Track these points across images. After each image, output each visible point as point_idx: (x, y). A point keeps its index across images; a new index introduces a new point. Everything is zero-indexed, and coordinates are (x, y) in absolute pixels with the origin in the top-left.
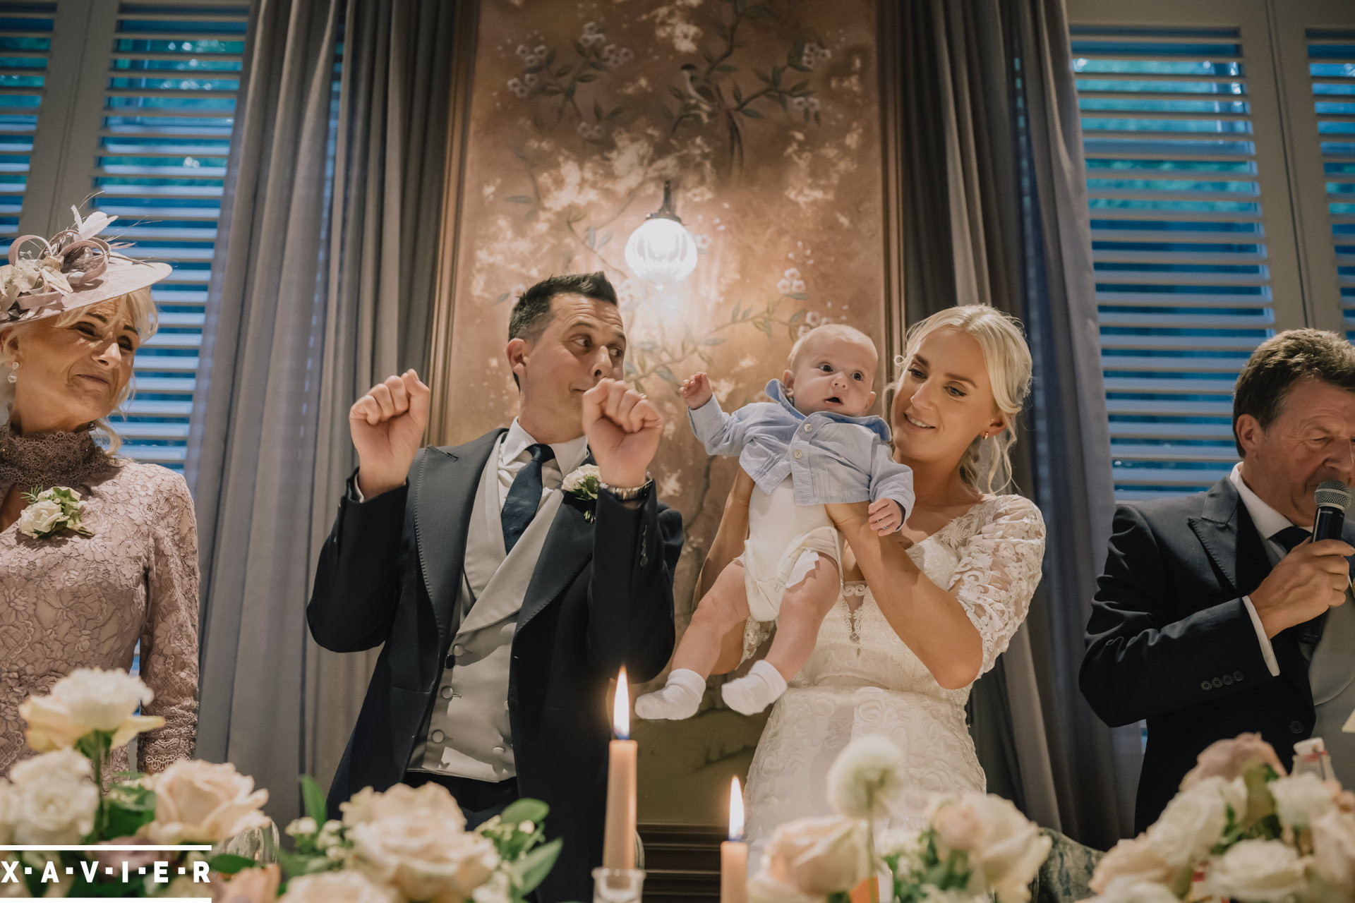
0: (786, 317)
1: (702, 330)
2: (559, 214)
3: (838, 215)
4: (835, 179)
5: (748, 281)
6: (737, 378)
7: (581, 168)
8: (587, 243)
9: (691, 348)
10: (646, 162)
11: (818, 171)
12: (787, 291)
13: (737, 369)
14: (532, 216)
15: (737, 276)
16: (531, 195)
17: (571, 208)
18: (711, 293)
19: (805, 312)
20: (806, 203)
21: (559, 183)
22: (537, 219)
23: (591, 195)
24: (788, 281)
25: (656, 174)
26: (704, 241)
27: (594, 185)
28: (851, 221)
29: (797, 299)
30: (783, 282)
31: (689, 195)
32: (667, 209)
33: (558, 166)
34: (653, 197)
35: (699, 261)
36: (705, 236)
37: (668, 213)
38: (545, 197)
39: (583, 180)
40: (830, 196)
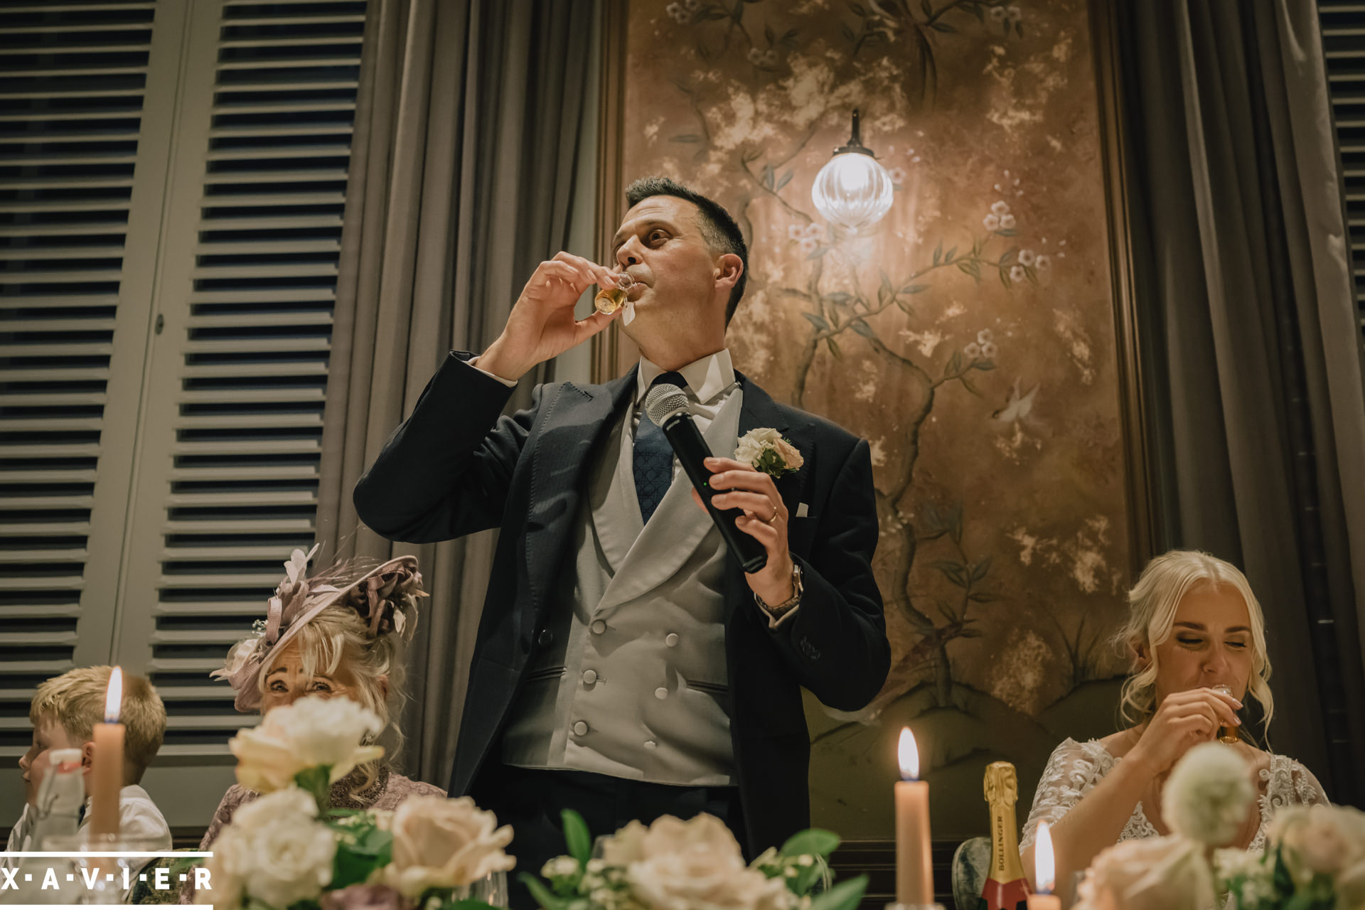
0: (995, 258)
1: (900, 276)
2: (731, 153)
3: (1049, 138)
4: (1043, 98)
5: (950, 218)
6: (944, 328)
7: (754, 100)
8: (765, 184)
9: (889, 297)
10: (826, 89)
11: (1024, 89)
12: (995, 227)
13: (943, 319)
14: (702, 156)
15: (937, 214)
16: (700, 133)
17: (745, 144)
18: (909, 234)
19: (1016, 251)
20: (1011, 126)
21: (730, 118)
22: (707, 161)
23: (767, 130)
24: (996, 216)
25: (839, 102)
26: (897, 175)
27: (769, 119)
28: (1064, 144)
29: (1006, 236)
30: (990, 216)
31: (878, 123)
32: (855, 143)
33: (727, 98)
34: (838, 129)
35: (895, 199)
36: (898, 169)
37: (858, 146)
38: (715, 134)
39: (757, 113)
40: (1039, 117)
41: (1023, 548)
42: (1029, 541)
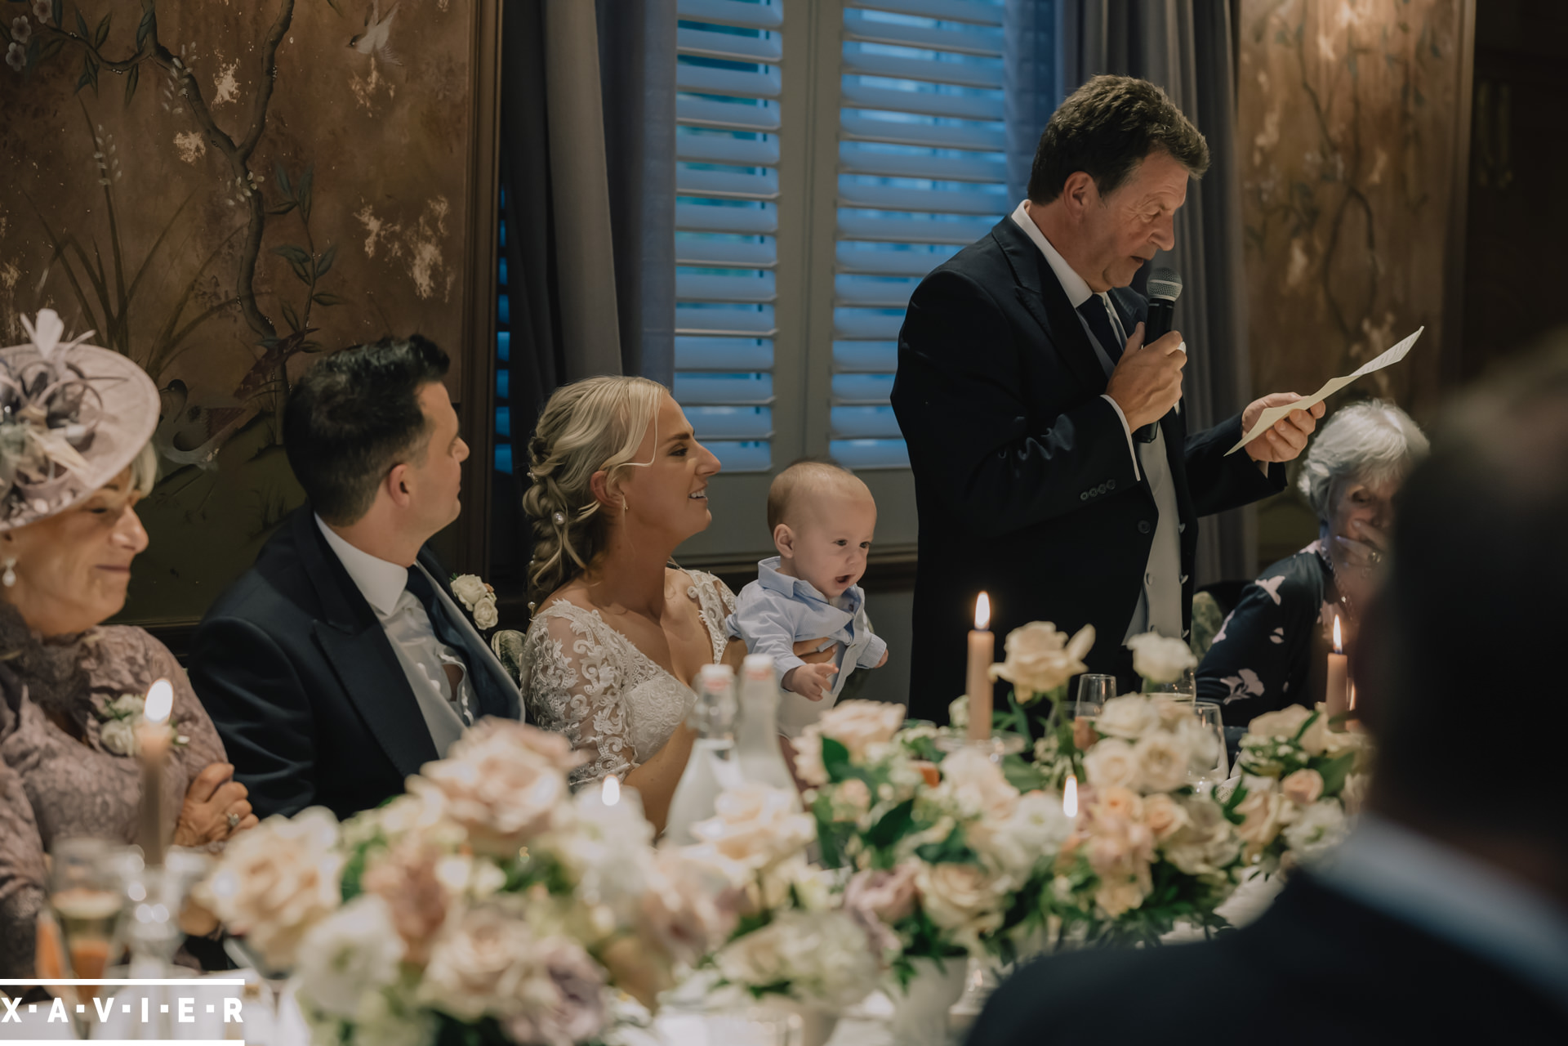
41: (368, 233)
42: (374, 225)
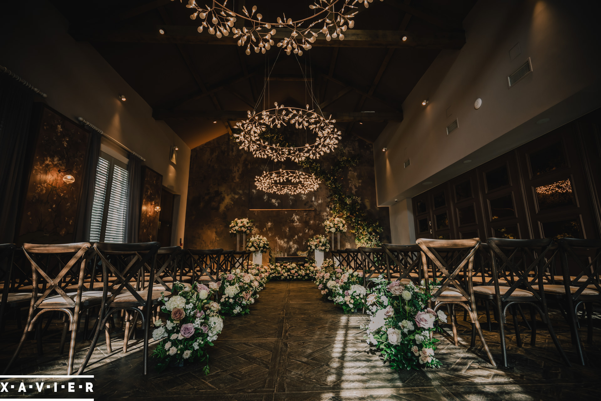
6: (64, 193)
7: (50, 158)
10: (58, 161)
21: (47, 160)
27: (51, 162)
33: (47, 157)
38: (45, 161)
